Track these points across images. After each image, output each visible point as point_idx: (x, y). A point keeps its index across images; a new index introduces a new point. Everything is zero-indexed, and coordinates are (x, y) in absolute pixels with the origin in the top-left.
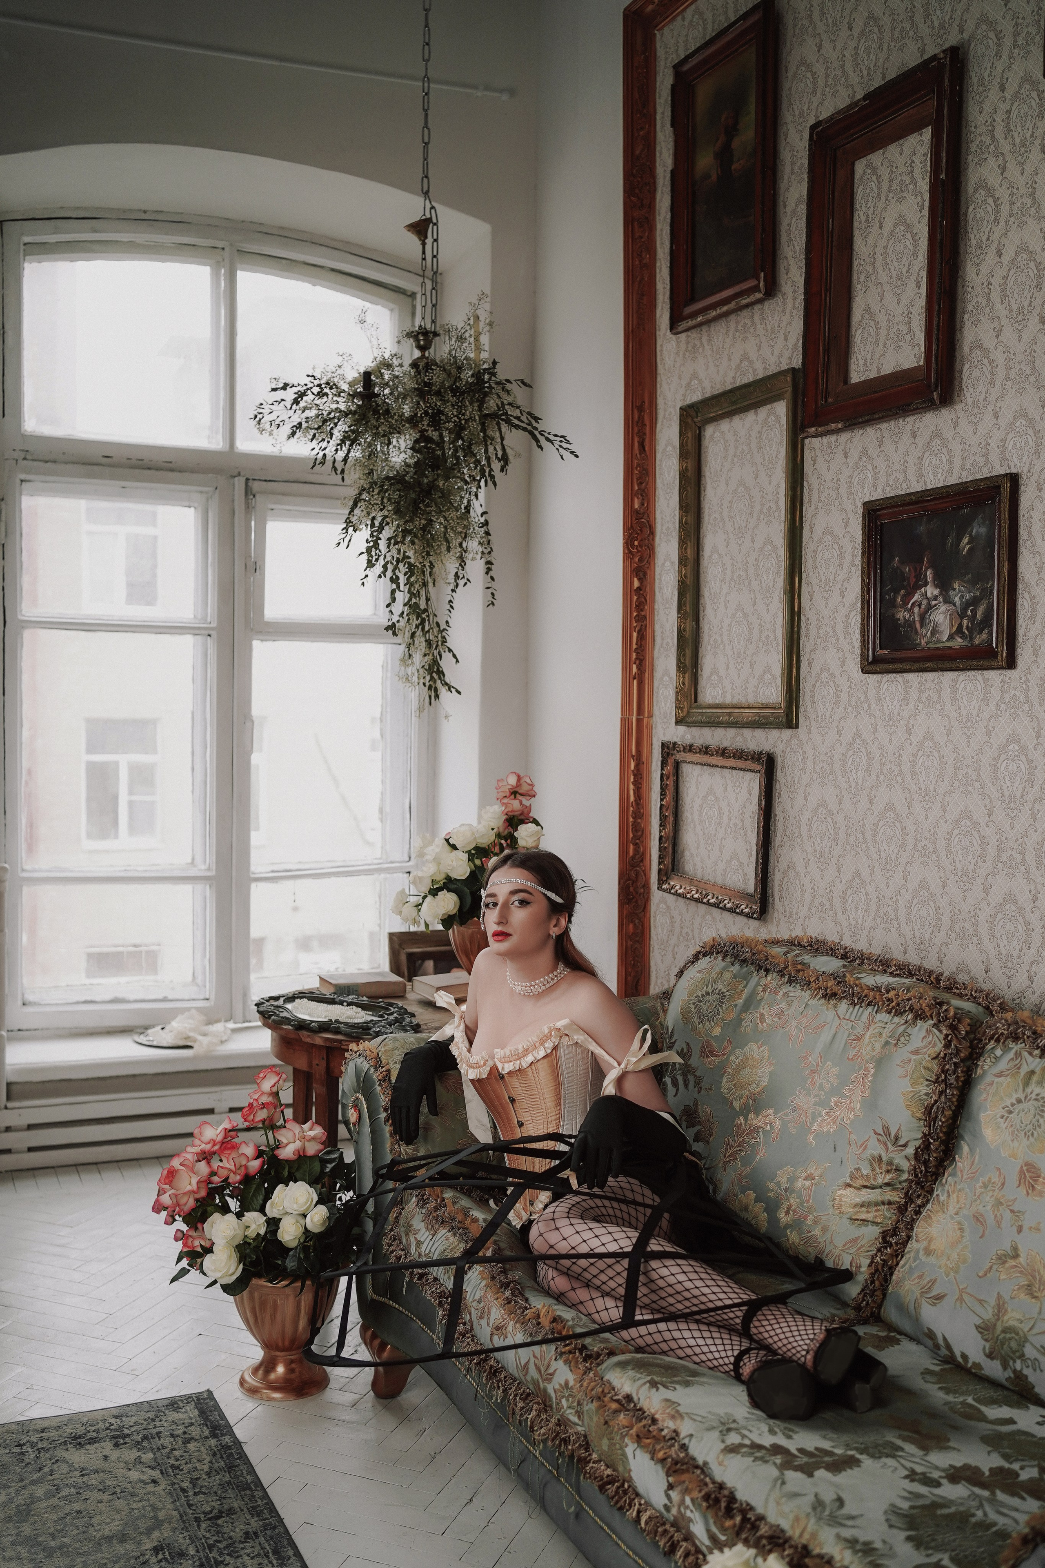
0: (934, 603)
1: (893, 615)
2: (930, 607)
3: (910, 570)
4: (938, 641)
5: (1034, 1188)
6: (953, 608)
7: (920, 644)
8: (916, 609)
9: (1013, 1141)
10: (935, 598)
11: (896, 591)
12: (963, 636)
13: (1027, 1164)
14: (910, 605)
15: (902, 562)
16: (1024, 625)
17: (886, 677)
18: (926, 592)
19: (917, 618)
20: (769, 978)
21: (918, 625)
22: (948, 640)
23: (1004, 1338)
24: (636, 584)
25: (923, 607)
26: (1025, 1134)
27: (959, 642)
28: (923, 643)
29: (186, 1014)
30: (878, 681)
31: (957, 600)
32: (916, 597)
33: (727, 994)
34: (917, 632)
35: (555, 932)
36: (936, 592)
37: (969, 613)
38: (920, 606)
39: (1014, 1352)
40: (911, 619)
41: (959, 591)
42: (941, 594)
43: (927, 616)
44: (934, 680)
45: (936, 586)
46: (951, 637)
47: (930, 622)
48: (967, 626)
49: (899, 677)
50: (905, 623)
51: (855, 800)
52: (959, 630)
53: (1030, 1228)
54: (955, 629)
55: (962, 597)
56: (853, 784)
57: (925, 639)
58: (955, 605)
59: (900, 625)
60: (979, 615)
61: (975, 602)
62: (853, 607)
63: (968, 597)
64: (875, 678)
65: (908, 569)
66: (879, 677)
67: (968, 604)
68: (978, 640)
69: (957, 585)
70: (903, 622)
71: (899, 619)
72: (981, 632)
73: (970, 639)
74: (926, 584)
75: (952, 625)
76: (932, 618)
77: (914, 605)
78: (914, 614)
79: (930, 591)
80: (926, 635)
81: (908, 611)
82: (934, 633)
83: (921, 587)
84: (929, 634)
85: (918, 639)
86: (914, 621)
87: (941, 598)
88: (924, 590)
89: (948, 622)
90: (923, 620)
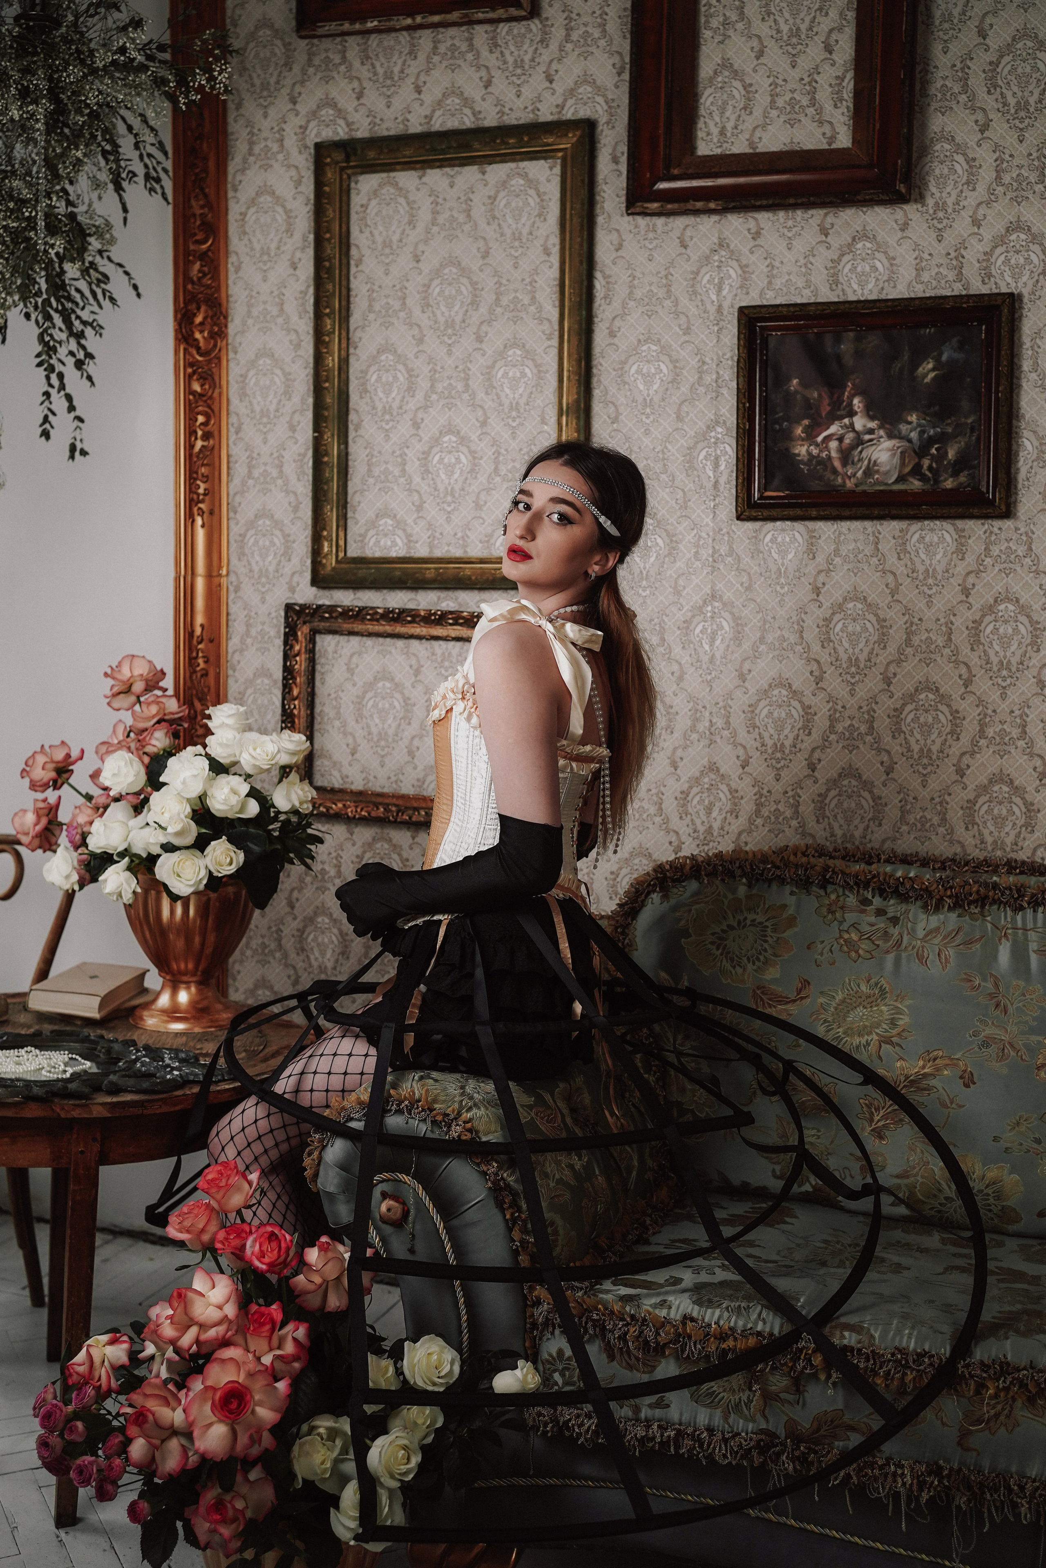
0: (867, 437)
1: (787, 450)
2: (859, 441)
3: (820, 395)
4: (878, 483)
6: (904, 444)
7: (844, 484)
8: (833, 445)
10: (871, 431)
11: (797, 421)
12: (923, 478)
14: (820, 439)
15: (804, 384)
16: (1026, 468)
17: (770, 525)
18: (852, 425)
19: (834, 454)
21: (837, 464)
22: (897, 481)
25: (847, 441)
27: (916, 484)
28: (849, 484)
30: (754, 531)
31: (914, 435)
32: (834, 429)
34: (835, 471)
35: (595, 570)
36: (873, 425)
37: (934, 451)
38: (841, 439)
40: (824, 455)
41: (917, 425)
42: (880, 427)
43: (856, 453)
44: (866, 530)
45: (872, 418)
46: (901, 479)
47: (861, 460)
48: (930, 468)
49: (800, 525)
50: (810, 460)
51: (709, 678)
52: (916, 471)
54: (907, 469)
55: (922, 433)
56: (705, 658)
57: (854, 480)
58: (907, 441)
59: (801, 462)
60: (951, 454)
61: (942, 439)
62: (702, 437)
63: (932, 432)
64: (749, 525)
65: (816, 395)
66: (758, 525)
67: (931, 441)
68: (949, 484)
69: (913, 418)
70: (806, 459)
71: (799, 455)
72: (956, 474)
73: (936, 482)
74: (852, 414)
75: (903, 464)
76: (864, 454)
77: (828, 439)
78: (827, 448)
79: (860, 422)
80: (854, 475)
81: (817, 445)
82: (868, 472)
83: (841, 418)
84: (860, 474)
85: (840, 480)
86: (829, 457)
87: (882, 432)
88: (846, 421)
89: (897, 459)
90: (847, 457)
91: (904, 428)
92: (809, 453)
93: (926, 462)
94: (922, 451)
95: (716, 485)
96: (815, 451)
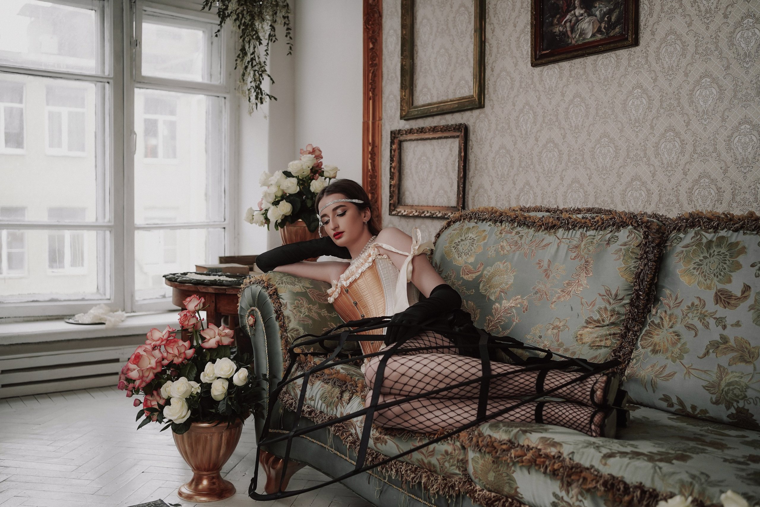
0: (580, 18)
1: (552, 31)
2: (577, 21)
3: (563, 2)
4: (584, 39)
5: (729, 303)
6: (595, 18)
7: (571, 43)
8: (568, 24)
9: (706, 280)
10: (582, 15)
11: (554, 16)
13: (719, 291)
14: (563, 23)
16: (644, 19)
17: (546, 68)
18: (575, 13)
19: (568, 29)
20: (503, 226)
21: (569, 33)
22: (591, 37)
23: (729, 389)
24: (371, 46)
25: (573, 22)
26: (715, 275)
27: (599, 36)
28: (573, 42)
29: (98, 306)
30: (541, 71)
31: (598, 13)
32: (568, 17)
33: (475, 238)
34: (568, 37)
35: (365, 220)
36: (582, 12)
37: (606, 19)
38: (570, 22)
39: (737, 396)
40: (564, 30)
41: (599, 7)
42: (585, 12)
43: (576, 26)
44: (581, 62)
45: (582, 8)
46: (593, 35)
47: (578, 29)
48: (605, 28)
49: (556, 66)
50: (560, 34)
51: (525, 141)
52: (599, 31)
53: (732, 325)
54: (596, 30)
55: (601, 10)
56: (524, 132)
57: (575, 40)
58: (596, 16)
59: (557, 35)
60: (613, 18)
61: (610, 12)
62: (523, 31)
63: (605, 10)
64: (538, 69)
65: (561, 2)
66: (542, 68)
67: (605, 14)
68: (612, 33)
69: (597, 4)
70: (558, 33)
71: (555, 32)
72: (614, 28)
73: (607, 34)
74: (575, 8)
75: (594, 28)
76: (579, 27)
77: (566, 22)
78: (566, 27)
79: (578, 12)
80: (575, 37)
81: (562, 26)
82: (580, 35)
83: (571, 11)
84: (577, 36)
85: (570, 41)
86: (566, 31)
87: (585, 14)
88: (573, 12)
89: (591, 27)
90: (573, 30)
91: (593, 10)
92: (559, 31)
93: (603, 25)
95: (528, 52)
96: (561, 29)
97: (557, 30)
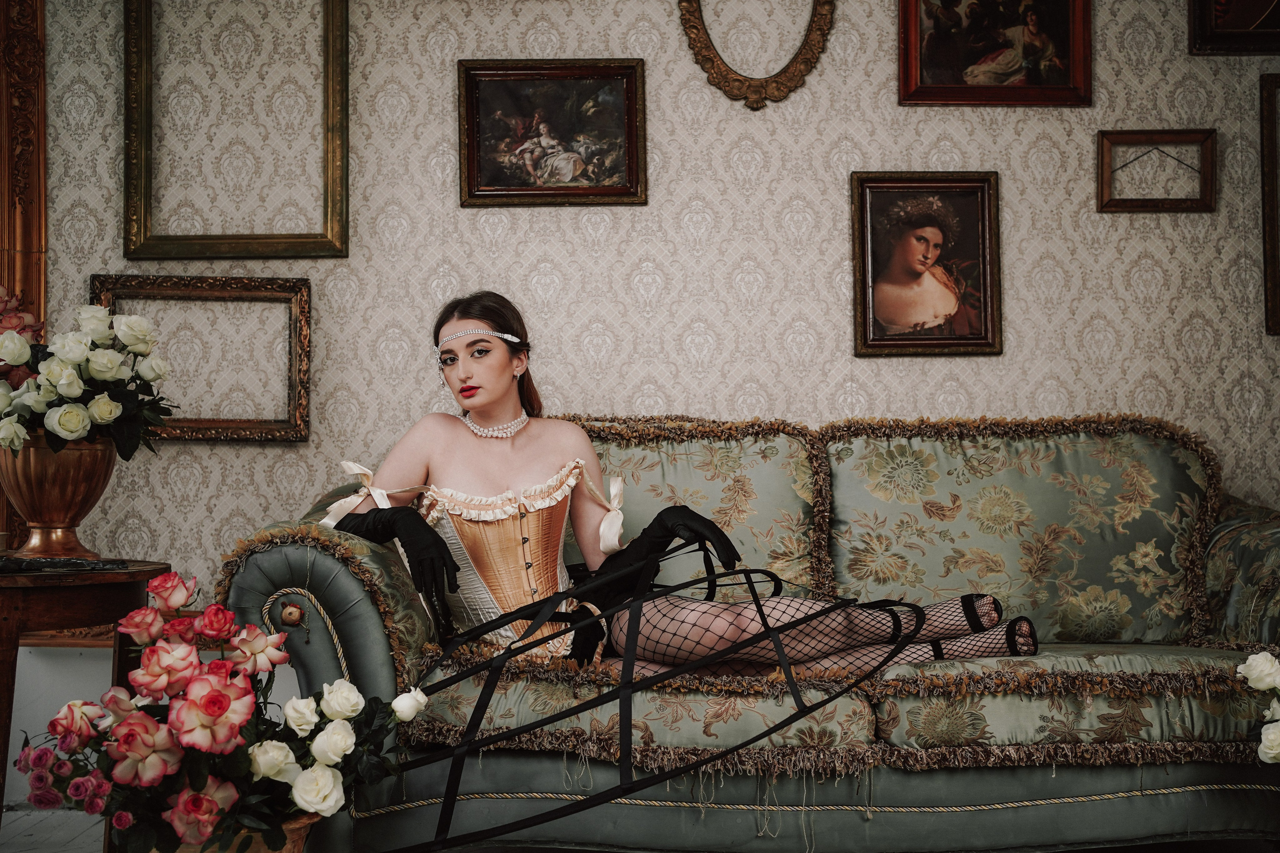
0: (550, 151)
1: (495, 159)
2: (544, 154)
3: (516, 122)
4: (558, 181)
5: (943, 515)
6: (576, 155)
7: (535, 182)
8: (527, 156)
9: (905, 494)
10: (553, 147)
11: (501, 139)
12: (589, 179)
13: (927, 503)
14: (517, 152)
15: (506, 115)
16: (655, 174)
17: (483, 211)
18: (539, 143)
19: (528, 162)
21: (530, 169)
22: (571, 181)
25: (536, 153)
26: (913, 487)
27: (585, 183)
28: (539, 182)
31: (582, 150)
32: (526, 145)
34: (529, 174)
35: (518, 373)
36: (554, 143)
37: (595, 161)
38: (532, 152)
40: (521, 162)
41: (585, 143)
42: (559, 144)
43: (543, 161)
44: (551, 213)
45: (553, 138)
46: (574, 179)
47: (546, 166)
48: (593, 172)
49: (505, 211)
50: (511, 166)
52: (584, 174)
53: (960, 538)
54: (578, 173)
55: (587, 148)
57: (542, 180)
58: (579, 153)
59: (505, 167)
60: (608, 163)
61: (602, 153)
62: (433, 149)
63: (594, 148)
64: (468, 211)
65: (514, 122)
66: (475, 210)
67: (593, 154)
68: (607, 182)
69: (581, 138)
70: (508, 165)
71: (503, 162)
72: (611, 176)
73: (598, 181)
74: (539, 135)
75: (575, 169)
76: (548, 162)
77: (523, 152)
78: (523, 158)
79: (545, 141)
80: (542, 176)
81: (516, 156)
82: (552, 174)
83: (532, 138)
84: (546, 175)
85: (532, 180)
86: (525, 164)
87: (560, 148)
88: (535, 140)
89: (571, 166)
90: (536, 164)
91: (575, 145)
92: (510, 161)
93: (590, 168)
94: (588, 161)
95: (444, 183)
96: (514, 160)
97: (506, 159)
